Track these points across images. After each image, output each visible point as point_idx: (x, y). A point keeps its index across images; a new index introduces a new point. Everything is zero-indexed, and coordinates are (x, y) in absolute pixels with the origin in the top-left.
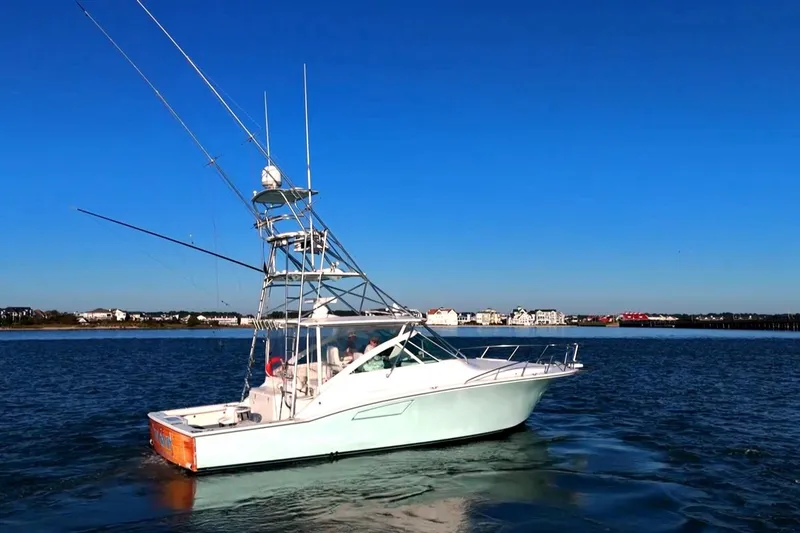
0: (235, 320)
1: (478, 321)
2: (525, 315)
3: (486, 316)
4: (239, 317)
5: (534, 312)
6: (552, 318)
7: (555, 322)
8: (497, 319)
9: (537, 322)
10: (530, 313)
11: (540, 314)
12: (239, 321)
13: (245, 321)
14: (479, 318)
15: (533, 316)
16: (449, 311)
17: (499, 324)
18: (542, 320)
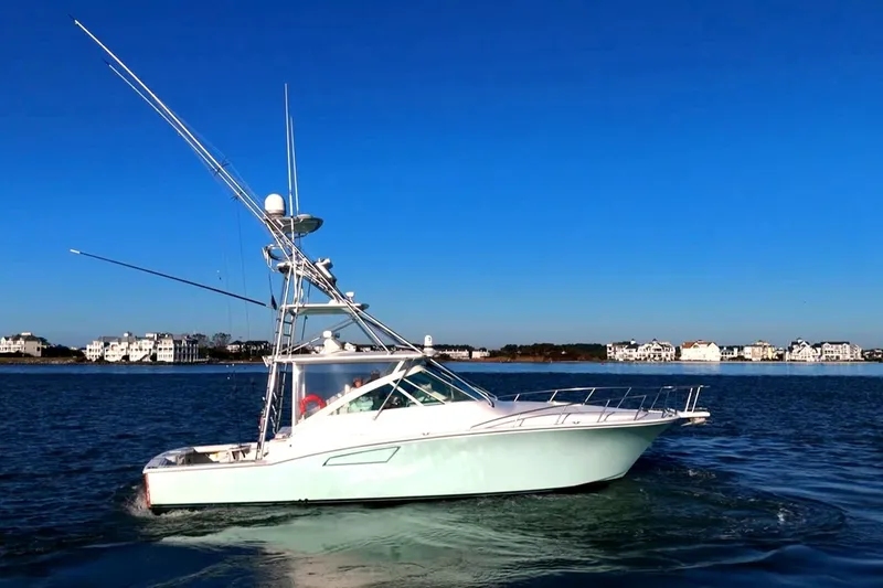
0: (466, 353)
1: (746, 357)
2: (808, 349)
3: (757, 349)
4: (471, 350)
5: (820, 345)
6: (844, 352)
7: (848, 357)
8: (770, 354)
9: (824, 358)
10: (814, 347)
11: (827, 347)
12: (470, 355)
13: (476, 355)
14: (748, 352)
15: (819, 349)
16: (709, 344)
17: (773, 360)
18: (830, 355)
